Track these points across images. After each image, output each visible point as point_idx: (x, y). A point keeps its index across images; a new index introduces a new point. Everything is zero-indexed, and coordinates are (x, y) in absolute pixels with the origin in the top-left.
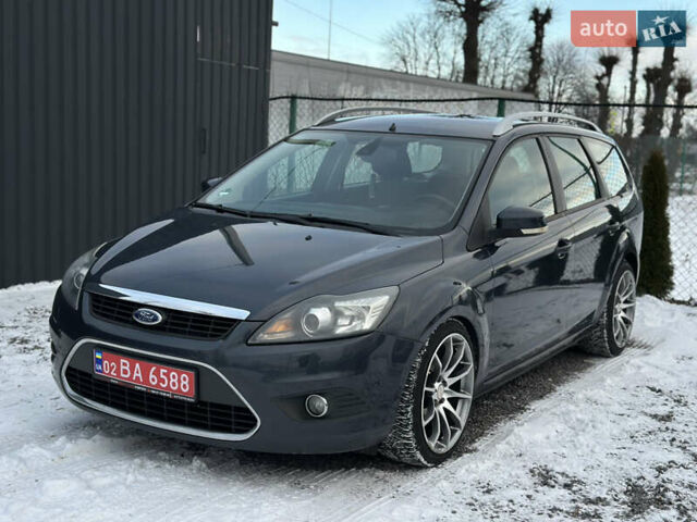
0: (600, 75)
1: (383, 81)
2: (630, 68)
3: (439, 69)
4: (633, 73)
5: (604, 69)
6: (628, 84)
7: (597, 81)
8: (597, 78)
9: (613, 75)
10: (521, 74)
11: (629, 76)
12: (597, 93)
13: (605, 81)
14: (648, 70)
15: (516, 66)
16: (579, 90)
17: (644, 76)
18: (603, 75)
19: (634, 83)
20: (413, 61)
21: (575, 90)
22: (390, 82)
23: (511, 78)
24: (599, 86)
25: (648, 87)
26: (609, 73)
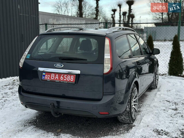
0: (112, 14)
1: (61, 18)
2: (119, 12)
3: (68, 13)
4: (120, 13)
5: (113, 13)
6: (119, 16)
7: (111, 16)
8: (112, 15)
9: (115, 14)
10: (90, 14)
11: (119, 14)
12: (112, 19)
13: (114, 16)
14: (123, 12)
15: (88, 12)
16: (104, 18)
17: (122, 14)
18: (113, 14)
19: (120, 16)
20: (61, 12)
21: (103, 18)
22: (63, 18)
23: (87, 15)
24: (112, 17)
25: (123, 17)
26: (114, 14)
